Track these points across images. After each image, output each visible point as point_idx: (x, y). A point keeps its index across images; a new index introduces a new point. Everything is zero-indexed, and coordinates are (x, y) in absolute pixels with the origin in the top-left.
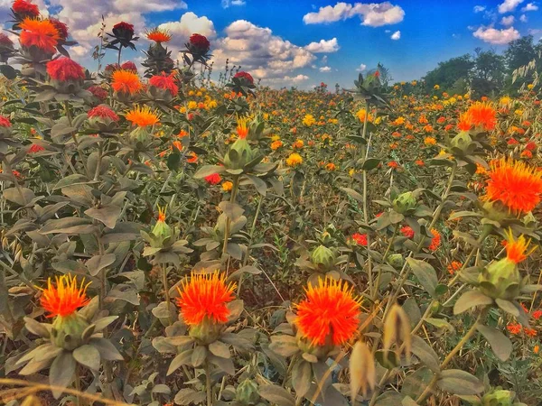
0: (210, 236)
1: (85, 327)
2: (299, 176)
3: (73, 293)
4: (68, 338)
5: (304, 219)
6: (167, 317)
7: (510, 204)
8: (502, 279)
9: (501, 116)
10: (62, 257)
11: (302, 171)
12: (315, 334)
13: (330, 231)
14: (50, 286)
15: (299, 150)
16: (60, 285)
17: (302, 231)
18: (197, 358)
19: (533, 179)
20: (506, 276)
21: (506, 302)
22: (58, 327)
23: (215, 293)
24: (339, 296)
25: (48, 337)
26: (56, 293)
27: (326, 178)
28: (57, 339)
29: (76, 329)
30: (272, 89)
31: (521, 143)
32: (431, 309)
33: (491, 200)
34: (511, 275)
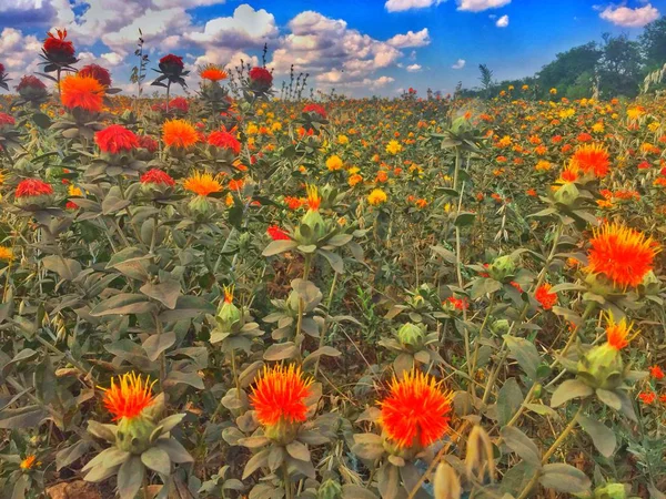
0: (281, 310)
1: (152, 429)
2: (383, 217)
3: (138, 393)
4: (135, 442)
5: (391, 267)
6: (238, 407)
7: (615, 277)
8: (602, 368)
9: (630, 133)
10: (115, 336)
11: (386, 211)
12: (401, 434)
13: (423, 293)
14: (113, 385)
15: (383, 185)
16: (124, 383)
17: (390, 282)
18: (274, 461)
19: (641, 248)
20: (607, 365)
21: (607, 393)
22: (123, 430)
23: (291, 391)
24: (426, 393)
25: (114, 440)
26: (120, 393)
27: (416, 218)
28: (124, 443)
29: (143, 431)
30: (348, 98)
31: (655, 166)
32: (533, 394)
33: (594, 272)
34: (612, 362)
